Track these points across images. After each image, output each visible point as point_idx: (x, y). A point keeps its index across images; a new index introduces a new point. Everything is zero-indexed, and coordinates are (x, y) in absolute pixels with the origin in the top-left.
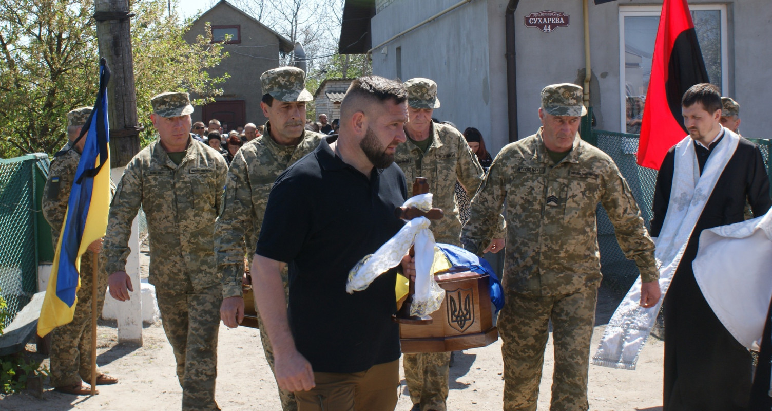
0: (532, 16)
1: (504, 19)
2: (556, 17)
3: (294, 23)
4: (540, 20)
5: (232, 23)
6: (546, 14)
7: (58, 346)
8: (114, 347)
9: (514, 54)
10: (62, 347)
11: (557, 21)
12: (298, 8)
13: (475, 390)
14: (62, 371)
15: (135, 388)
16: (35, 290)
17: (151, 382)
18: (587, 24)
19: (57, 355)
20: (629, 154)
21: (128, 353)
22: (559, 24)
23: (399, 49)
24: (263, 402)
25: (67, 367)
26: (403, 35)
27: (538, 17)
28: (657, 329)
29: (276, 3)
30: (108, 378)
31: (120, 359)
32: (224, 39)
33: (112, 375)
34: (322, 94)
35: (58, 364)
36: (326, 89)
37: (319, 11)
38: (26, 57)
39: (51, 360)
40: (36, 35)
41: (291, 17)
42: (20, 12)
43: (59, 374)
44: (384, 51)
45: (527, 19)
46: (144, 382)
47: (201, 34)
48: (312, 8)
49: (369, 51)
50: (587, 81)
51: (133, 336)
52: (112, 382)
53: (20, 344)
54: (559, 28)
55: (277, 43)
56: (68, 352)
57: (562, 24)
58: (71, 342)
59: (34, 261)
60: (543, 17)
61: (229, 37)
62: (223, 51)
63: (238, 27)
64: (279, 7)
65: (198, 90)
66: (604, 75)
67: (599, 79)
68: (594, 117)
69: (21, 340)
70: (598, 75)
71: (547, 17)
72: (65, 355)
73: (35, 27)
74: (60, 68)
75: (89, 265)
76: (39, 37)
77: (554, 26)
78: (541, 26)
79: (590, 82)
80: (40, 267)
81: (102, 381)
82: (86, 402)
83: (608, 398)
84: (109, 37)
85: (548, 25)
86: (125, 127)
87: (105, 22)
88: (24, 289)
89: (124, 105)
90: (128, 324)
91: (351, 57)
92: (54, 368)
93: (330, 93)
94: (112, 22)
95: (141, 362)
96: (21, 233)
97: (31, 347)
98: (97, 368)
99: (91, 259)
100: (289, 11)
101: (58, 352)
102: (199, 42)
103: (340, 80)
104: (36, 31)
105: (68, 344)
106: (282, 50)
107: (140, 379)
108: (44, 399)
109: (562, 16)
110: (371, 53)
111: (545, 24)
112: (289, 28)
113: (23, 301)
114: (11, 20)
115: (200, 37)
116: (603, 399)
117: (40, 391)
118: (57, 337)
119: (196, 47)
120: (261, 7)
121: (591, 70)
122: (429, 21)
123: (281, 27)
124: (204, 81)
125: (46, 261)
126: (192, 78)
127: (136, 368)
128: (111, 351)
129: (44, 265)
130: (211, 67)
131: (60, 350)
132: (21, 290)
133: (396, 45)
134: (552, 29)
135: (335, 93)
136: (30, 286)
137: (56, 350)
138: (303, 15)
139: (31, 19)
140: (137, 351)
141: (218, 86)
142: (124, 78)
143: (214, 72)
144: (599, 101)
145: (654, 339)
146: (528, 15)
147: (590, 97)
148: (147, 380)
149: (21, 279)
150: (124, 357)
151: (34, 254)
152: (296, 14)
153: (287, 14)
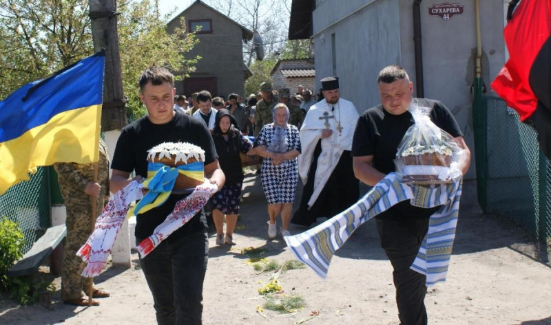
0: (434, 7)
1: (412, 10)
2: (453, 7)
3: (255, 17)
4: (440, 10)
5: (206, 18)
6: (446, 6)
7: (68, 269)
8: (109, 269)
9: (420, 37)
10: (71, 269)
11: (454, 10)
12: (258, 5)
13: (386, 302)
14: (71, 288)
15: (123, 301)
16: (49, 225)
17: (135, 296)
18: (478, 12)
19: (68, 276)
20: (511, 115)
21: (119, 273)
22: (456, 13)
23: (333, 35)
24: (220, 311)
25: (74, 284)
26: (336, 24)
27: (439, 8)
28: (533, 253)
29: (242, 1)
30: (102, 293)
31: (113, 278)
32: (195, 29)
33: (106, 291)
34: (278, 71)
35: (68, 283)
36: (280, 67)
37: (275, 7)
38: (44, 47)
39: (62, 279)
40: (51, 31)
41: (253, 12)
42: (39, 13)
43: (68, 290)
44: (322, 36)
45: (430, 10)
46: (130, 296)
47: (178, 27)
48: (270, 5)
49: (311, 37)
50: (479, 57)
51: (124, 260)
52: (106, 296)
53: (34, 268)
54: (455, 16)
55: (241, 32)
56: (75, 273)
57: (458, 13)
58: (78, 265)
59: (48, 203)
60: (443, 8)
61: (199, 28)
62: (195, 39)
63: (210, 21)
64: (244, 5)
65: (176, 69)
66: (492, 52)
67: (488, 55)
68: (484, 86)
69: (35, 264)
70: (487, 52)
71: (446, 8)
72: (73, 276)
73: (51, 24)
74: (69, 55)
75: (90, 205)
76: (54, 32)
77: (451, 15)
78: (442, 15)
79: (481, 58)
80: (53, 208)
81: (97, 294)
82: (85, 311)
83: (491, 307)
84: (100, 31)
85: (446, 14)
86: (114, 100)
87: (97, 20)
88: (41, 225)
89: (113, 83)
90: (119, 251)
91: (300, 42)
92: (65, 286)
93: (283, 70)
94: (102, 19)
95: (128, 280)
96: (37, 182)
97: (45, 269)
98: (93, 284)
99: (91, 200)
100: (252, 7)
101: (68, 273)
102: (176, 33)
103: (291, 60)
104: (52, 27)
105: (75, 267)
106: (244, 38)
107: (127, 294)
108: (53, 309)
109: (458, 7)
110: (313, 38)
111: (444, 13)
112: (251, 20)
113: (40, 233)
114: (32, 19)
115: (177, 29)
116: (487, 308)
117: (49, 303)
118: (67, 261)
119: (174, 36)
120: (230, 5)
121: (482, 49)
122: (355, 13)
123: (245, 21)
124: (181, 62)
125: (57, 203)
126: (171, 60)
127: (124, 285)
128: (107, 272)
129: (55, 206)
130: (186, 52)
131: (70, 271)
132: (38, 225)
133: (332, 32)
134: (450, 17)
135: (287, 70)
136: (46, 222)
137: (66, 272)
138: (262, 10)
139: (48, 18)
140: (126, 272)
141: (191, 65)
142: (113, 62)
143: (188, 55)
144: (489, 73)
145: (531, 261)
146: (431, 6)
147: (481, 70)
148: (132, 294)
149: (38, 217)
150: (117, 277)
151: (48, 198)
152: (257, 10)
153: (250, 10)
